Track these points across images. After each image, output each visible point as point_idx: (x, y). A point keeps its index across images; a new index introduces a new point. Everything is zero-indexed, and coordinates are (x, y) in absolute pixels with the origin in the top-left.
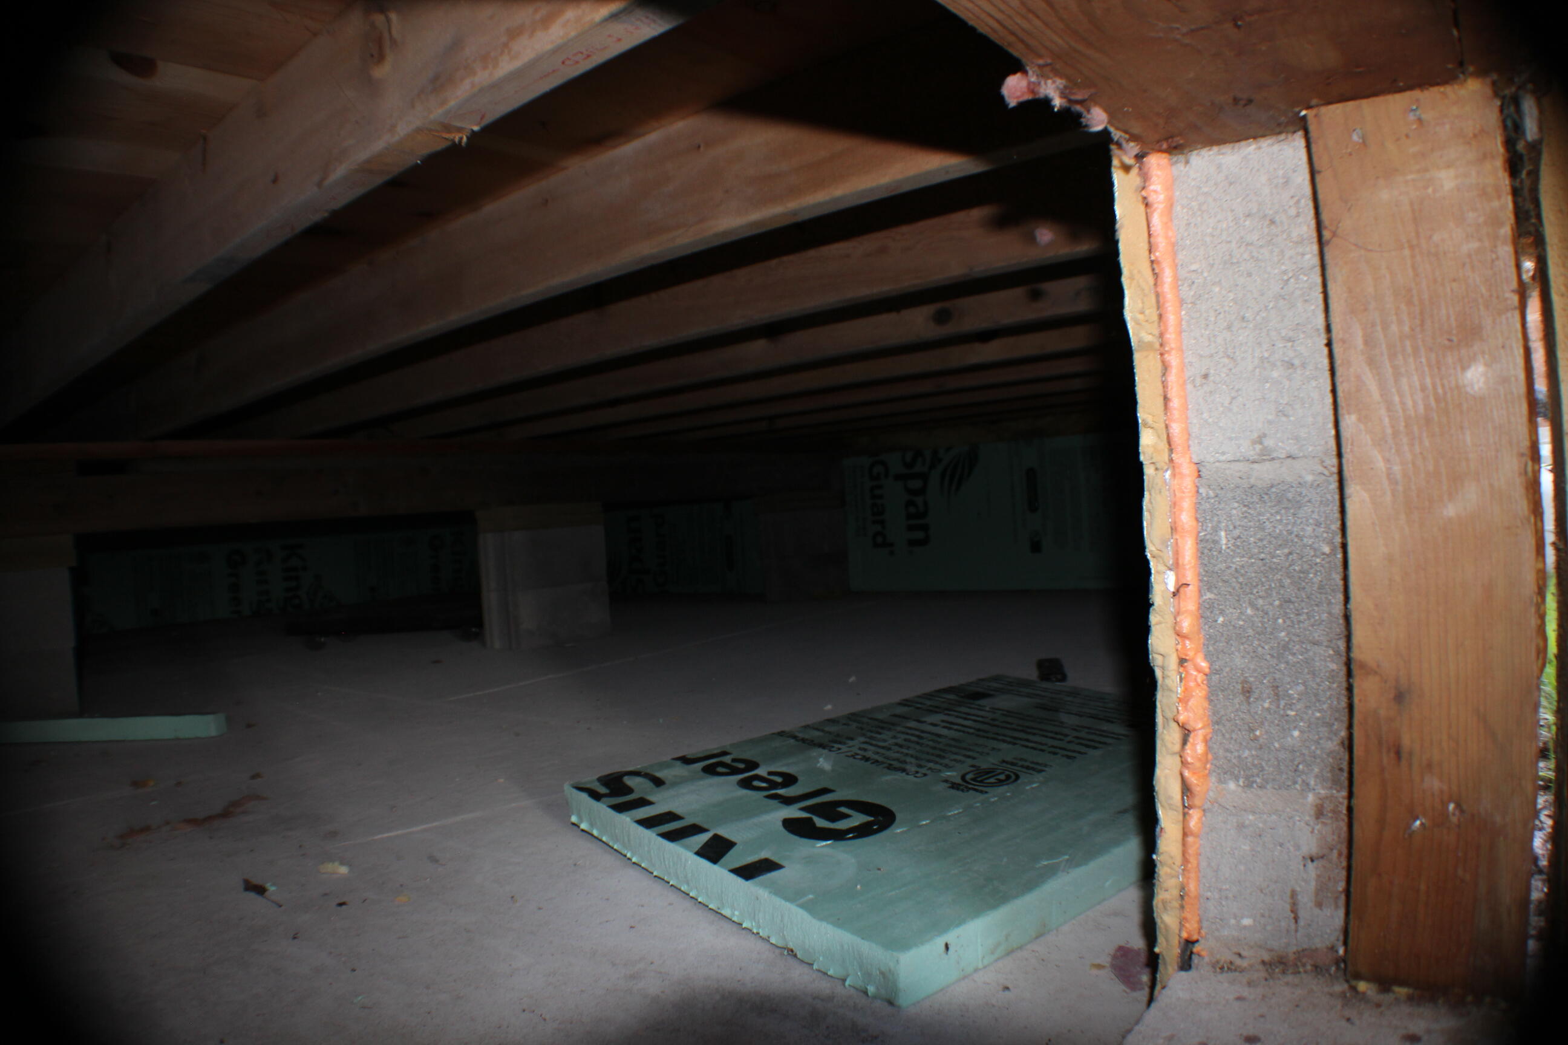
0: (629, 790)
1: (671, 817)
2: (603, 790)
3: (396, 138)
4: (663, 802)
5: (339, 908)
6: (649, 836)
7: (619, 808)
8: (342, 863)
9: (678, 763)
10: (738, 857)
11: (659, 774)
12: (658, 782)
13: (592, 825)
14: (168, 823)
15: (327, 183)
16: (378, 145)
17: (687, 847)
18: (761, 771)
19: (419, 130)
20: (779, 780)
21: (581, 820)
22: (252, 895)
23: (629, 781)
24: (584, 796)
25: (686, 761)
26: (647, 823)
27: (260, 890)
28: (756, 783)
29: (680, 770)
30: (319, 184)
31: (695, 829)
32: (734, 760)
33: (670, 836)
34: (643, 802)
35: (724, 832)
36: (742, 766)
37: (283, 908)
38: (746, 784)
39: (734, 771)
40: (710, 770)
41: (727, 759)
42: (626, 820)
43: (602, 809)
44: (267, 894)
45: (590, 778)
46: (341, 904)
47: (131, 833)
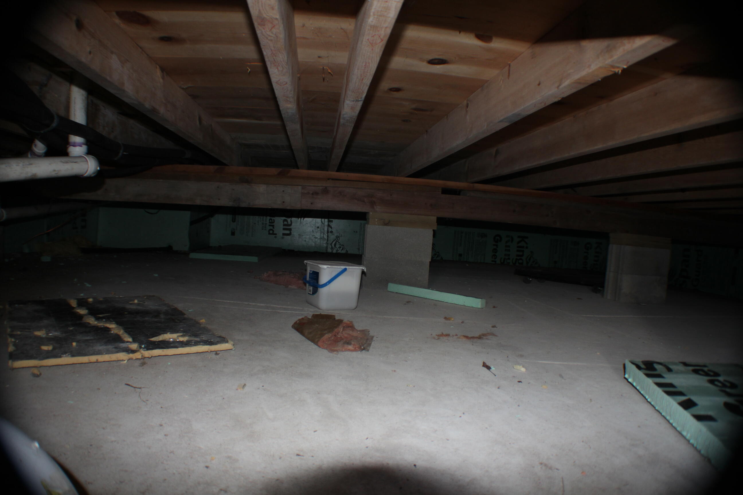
0: (655, 370)
1: (671, 385)
2: (643, 366)
3: (591, 71)
4: (669, 378)
5: (518, 383)
6: (659, 391)
7: (648, 375)
8: (523, 367)
9: (681, 365)
10: (697, 410)
11: (671, 367)
12: (669, 370)
13: (634, 380)
14: (456, 335)
15: (561, 87)
16: (583, 73)
17: (675, 400)
18: (721, 379)
19: (600, 68)
20: (728, 384)
21: (629, 377)
22: (485, 369)
23: (656, 366)
24: (634, 367)
25: (685, 364)
26: (659, 385)
27: (489, 368)
28: (716, 383)
29: (681, 368)
30: (558, 87)
31: (681, 394)
32: (709, 370)
33: (669, 393)
34: (660, 376)
35: (694, 398)
36: (712, 374)
37: (496, 376)
38: (711, 382)
39: (707, 374)
40: (696, 372)
41: (706, 369)
42: (650, 382)
43: (640, 374)
44: (491, 370)
45: (639, 360)
46: (519, 382)
47: (442, 335)
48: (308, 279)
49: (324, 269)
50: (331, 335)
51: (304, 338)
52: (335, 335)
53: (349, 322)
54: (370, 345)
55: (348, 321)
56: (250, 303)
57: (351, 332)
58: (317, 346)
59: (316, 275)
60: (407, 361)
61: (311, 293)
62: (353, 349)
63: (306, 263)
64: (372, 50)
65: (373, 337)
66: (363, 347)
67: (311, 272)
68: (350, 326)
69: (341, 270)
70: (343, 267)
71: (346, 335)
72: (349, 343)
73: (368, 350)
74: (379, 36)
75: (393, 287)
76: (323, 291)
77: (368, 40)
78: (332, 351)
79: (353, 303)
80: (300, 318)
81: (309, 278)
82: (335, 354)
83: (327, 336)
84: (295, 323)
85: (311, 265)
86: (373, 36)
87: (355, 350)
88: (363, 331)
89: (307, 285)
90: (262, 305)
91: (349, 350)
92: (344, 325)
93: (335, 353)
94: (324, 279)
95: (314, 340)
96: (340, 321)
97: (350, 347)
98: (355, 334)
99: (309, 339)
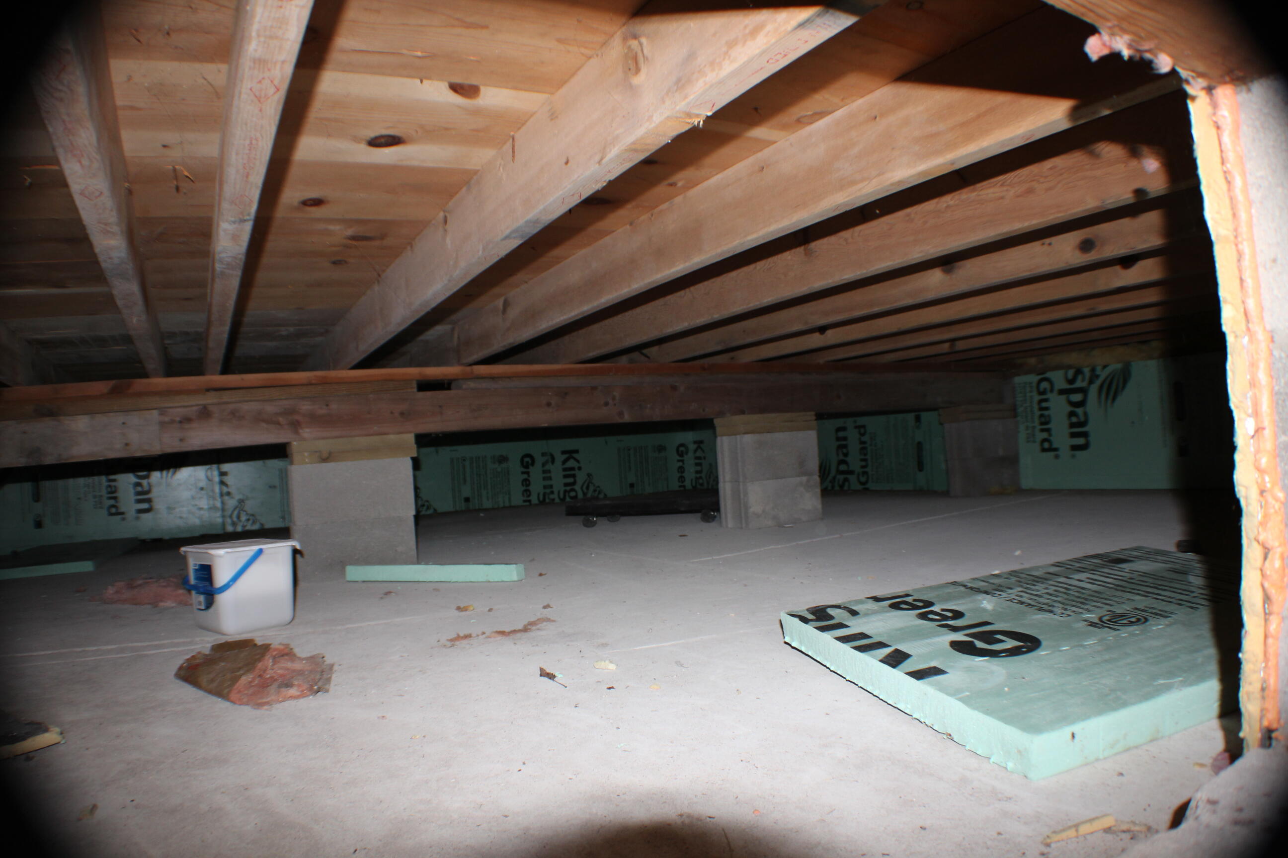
0: (832, 618)
1: (863, 636)
2: (811, 617)
3: (653, 125)
4: (856, 626)
5: (609, 690)
6: (846, 648)
7: (822, 629)
8: (611, 662)
9: (871, 601)
10: (911, 665)
11: (854, 608)
12: (854, 613)
13: (801, 643)
14: (484, 633)
15: (604, 161)
16: (640, 132)
17: (874, 657)
18: (936, 608)
19: (668, 118)
20: (949, 614)
21: (793, 640)
22: (545, 679)
23: (830, 611)
24: (796, 620)
25: (876, 599)
26: (844, 639)
27: (551, 677)
28: (931, 616)
29: (873, 605)
30: (600, 162)
31: (881, 645)
32: (915, 600)
33: (861, 649)
34: (841, 626)
35: (903, 648)
36: (921, 604)
37: (567, 688)
38: (923, 616)
39: (914, 607)
40: (895, 606)
41: (909, 599)
42: (827, 638)
43: (809, 630)
44: (555, 679)
45: (802, 608)
46: (610, 688)
47: (458, 638)
48: (192, 581)
49: (220, 556)
50: (251, 676)
51: (200, 693)
52: (260, 676)
53: (282, 647)
54: (329, 680)
55: (280, 644)
56: (87, 649)
57: (289, 665)
58: (229, 703)
59: (206, 572)
60: (403, 696)
61: (203, 607)
62: (299, 693)
63: (185, 552)
64: (261, 110)
65: (331, 667)
66: (316, 687)
67: (197, 568)
68: (287, 653)
69: (251, 554)
70: (256, 548)
71: (280, 672)
72: (289, 685)
73: (327, 691)
74: (272, 82)
75: (354, 573)
76: (224, 600)
77: (251, 89)
78: (260, 705)
79: (286, 612)
80: (188, 657)
81: (197, 578)
82: (267, 710)
83: (244, 680)
84: (181, 668)
85: (194, 555)
86: (260, 82)
87: (302, 696)
88: (312, 659)
89: (193, 592)
90: (110, 647)
91: (292, 697)
92: (275, 653)
93: (266, 707)
94: (221, 577)
95: (220, 693)
96: (266, 648)
97: (293, 691)
98: (297, 666)
99: (210, 692)
